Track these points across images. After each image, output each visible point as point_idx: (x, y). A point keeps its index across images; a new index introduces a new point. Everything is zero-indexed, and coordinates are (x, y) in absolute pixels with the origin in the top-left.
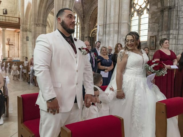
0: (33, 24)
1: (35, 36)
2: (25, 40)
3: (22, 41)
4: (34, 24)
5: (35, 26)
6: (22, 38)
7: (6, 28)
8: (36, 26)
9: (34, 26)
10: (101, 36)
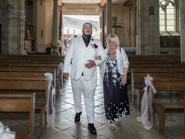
2: (146, 14)
3: (141, 16)
6: (141, 11)
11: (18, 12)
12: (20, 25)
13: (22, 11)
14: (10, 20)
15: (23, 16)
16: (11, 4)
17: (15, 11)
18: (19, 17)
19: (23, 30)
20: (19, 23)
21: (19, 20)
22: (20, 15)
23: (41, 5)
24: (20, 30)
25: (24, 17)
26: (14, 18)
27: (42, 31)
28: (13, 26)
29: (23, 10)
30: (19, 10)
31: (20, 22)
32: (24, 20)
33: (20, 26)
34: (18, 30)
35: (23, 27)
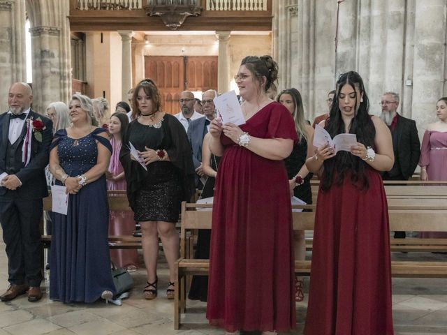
0: (281, 9)
1: (286, 52)
4: (286, 9)
5: (286, 15)
7: (230, 31)
8: (291, 17)
9: (284, 17)
10: (344, 42)
11: (60, 63)
12: (64, 84)
13: (66, 60)
14: (47, 77)
15: (69, 68)
16: (47, 48)
17: (56, 60)
18: (62, 70)
19: (69, 93)
20: (62, 81)
21: (62, 76)
22: (64, 67)
23: (102, 42)
24: (65, 94)
25: (71, 70)
26: (53, 73)
27: (104, 92)
28: (52, 88)
29: (68, 58)
30: (61, 59)
31: (64, 80)
32: (71, 75)
33: (64, 87)
34: (61, 94)
35: (69, 87)
